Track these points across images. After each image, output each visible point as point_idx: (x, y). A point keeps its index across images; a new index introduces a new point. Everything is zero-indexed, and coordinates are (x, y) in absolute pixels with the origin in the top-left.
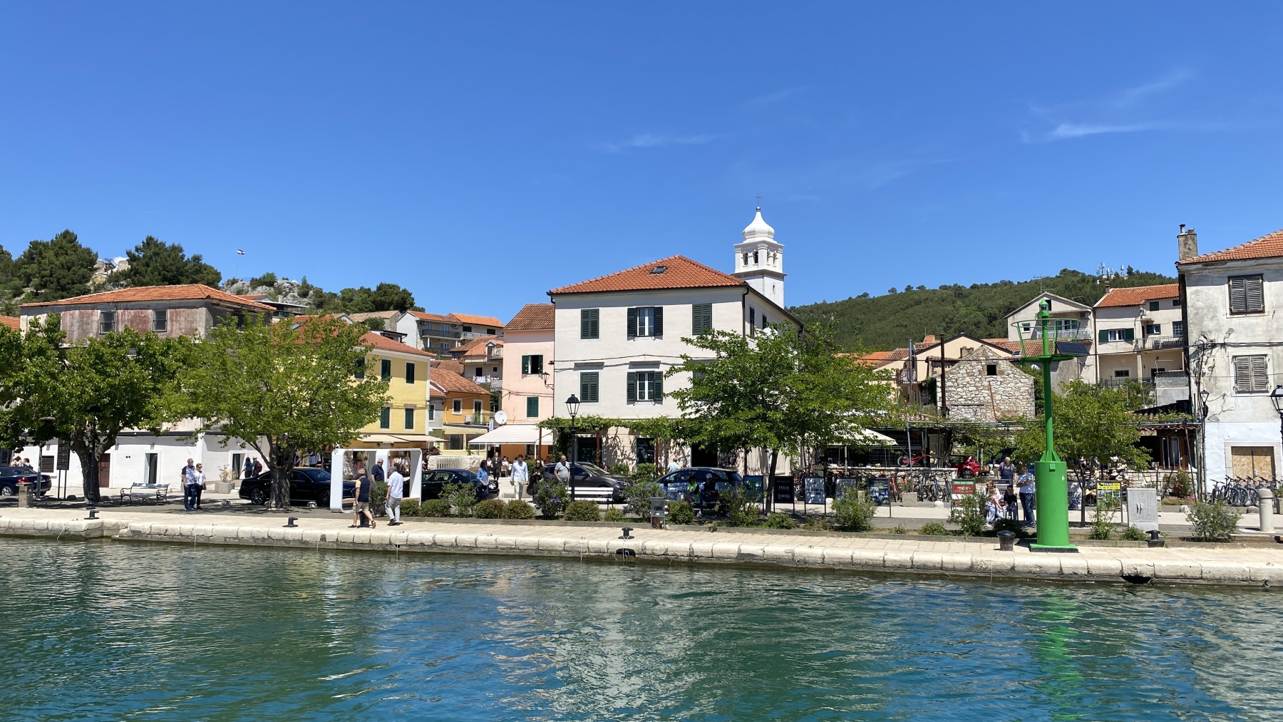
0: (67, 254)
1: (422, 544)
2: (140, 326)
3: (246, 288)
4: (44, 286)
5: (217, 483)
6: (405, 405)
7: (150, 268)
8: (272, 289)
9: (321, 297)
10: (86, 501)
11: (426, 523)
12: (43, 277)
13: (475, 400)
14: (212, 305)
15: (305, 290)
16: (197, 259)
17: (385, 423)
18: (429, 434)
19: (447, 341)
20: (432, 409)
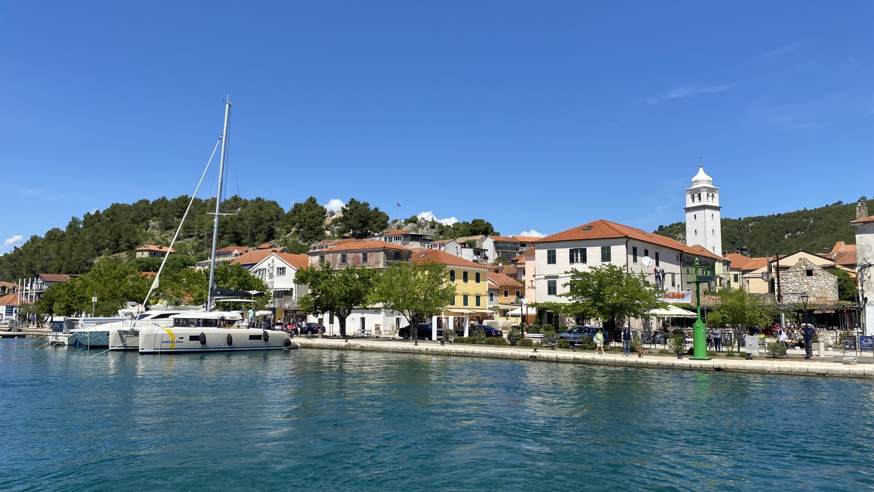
0: (312, 210)
1: (461, 352)
2: (357, 260)
3: (402, 224)
4: (301, 227)
5: (390, 331)
6: (476, 294)
7: (353, 216)
8: (416, 224)
9: (442, 228)
10: (341, 337)
11: (466, 346)
12: (301, 223)
13: (516, 290)
14: (386, 251)
15: (433, 225)
16: (376, 210)
17: (466, 303)
18: (489, 309)
19: (511, 252)
20: (491, 295)
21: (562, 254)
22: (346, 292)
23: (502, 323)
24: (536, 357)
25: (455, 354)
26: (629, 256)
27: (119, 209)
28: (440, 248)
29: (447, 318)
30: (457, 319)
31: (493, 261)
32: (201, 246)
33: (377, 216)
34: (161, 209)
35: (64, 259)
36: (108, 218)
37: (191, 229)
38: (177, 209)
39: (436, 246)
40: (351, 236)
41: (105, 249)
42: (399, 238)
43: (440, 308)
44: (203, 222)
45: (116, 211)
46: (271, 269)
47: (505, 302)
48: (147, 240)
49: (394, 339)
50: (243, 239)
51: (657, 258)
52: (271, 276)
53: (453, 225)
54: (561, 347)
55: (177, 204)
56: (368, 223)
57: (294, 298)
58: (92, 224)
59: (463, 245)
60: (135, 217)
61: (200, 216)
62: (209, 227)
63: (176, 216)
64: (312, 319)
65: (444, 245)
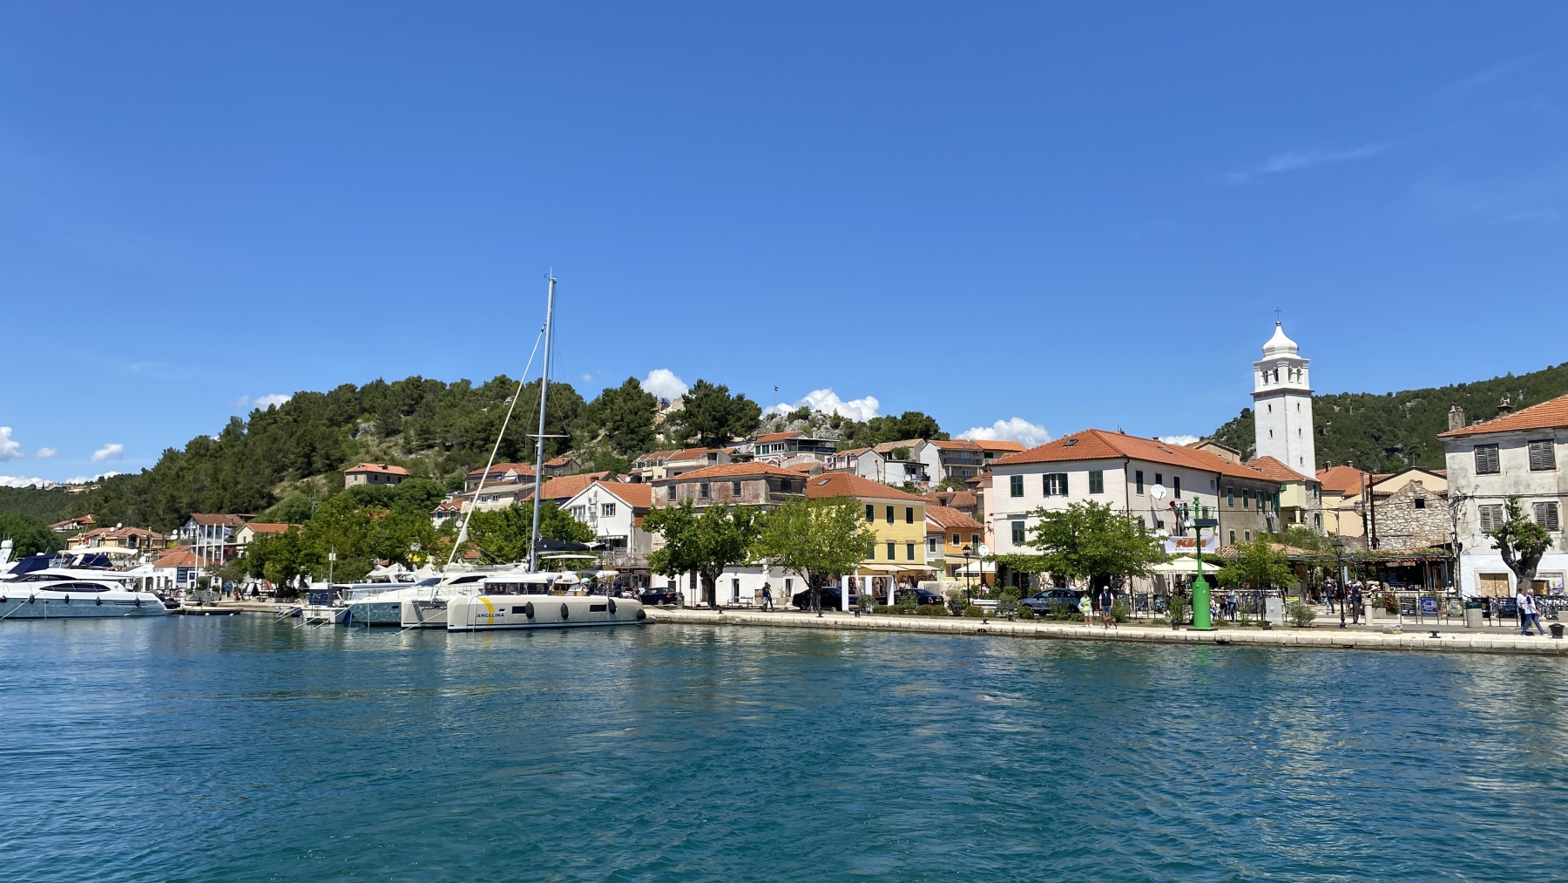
0: (633, 400)
2: (725, 493)
3: (784, 422)
4: (617, 429)
6: (907, 541)
7: (701, 410)
8: (807, 422)
9: (851, 427)
10: (712, 607)
12: (615, 422)
13: (971, 533)
14: (768, 478)
15: (836, 422)
16: (740, 398)
17: (891, 555)
18: (929, 563)
19: (969, 468)
20: (933, 542)
21: (1033, 482)
22: (717, 542)
23: (946, 585)
24: (985, 631)
25: (875, 628)
26: (1130, 485)
27: (307, 402)
28: (849, 463)
29: (863, 579)
30: (877, 580)
31: (938, 484)
32: (450, 462)
33: (742, 409)
34: (376, 399)
35: (225, 489)
36: (288, 417)
37: (431, 435)
38: (403, 400)
39: (842, 459)
40: (700, 444)
41: (287, 470)
42: (780, 446)
43: (853, 565)
44: (450, 423)
45: (302, 404)
46: (592, 506)
47: (951, 553)
48: (357, 454)
49: (786, 610)
50: (519, 450)
51: (1177, 485)
52: (593, 517)
53: (870, 421)
54: (1021, 616)
55: (404, 390)
56: (727, 421)
57: (629, 551)
58: (265, 428)
59: (887, 456)
60: (334, 415)
61: (445, 412)
62: (460, 432)
63: (403, 412)
64: (659, 582)
65: (855, 457)
